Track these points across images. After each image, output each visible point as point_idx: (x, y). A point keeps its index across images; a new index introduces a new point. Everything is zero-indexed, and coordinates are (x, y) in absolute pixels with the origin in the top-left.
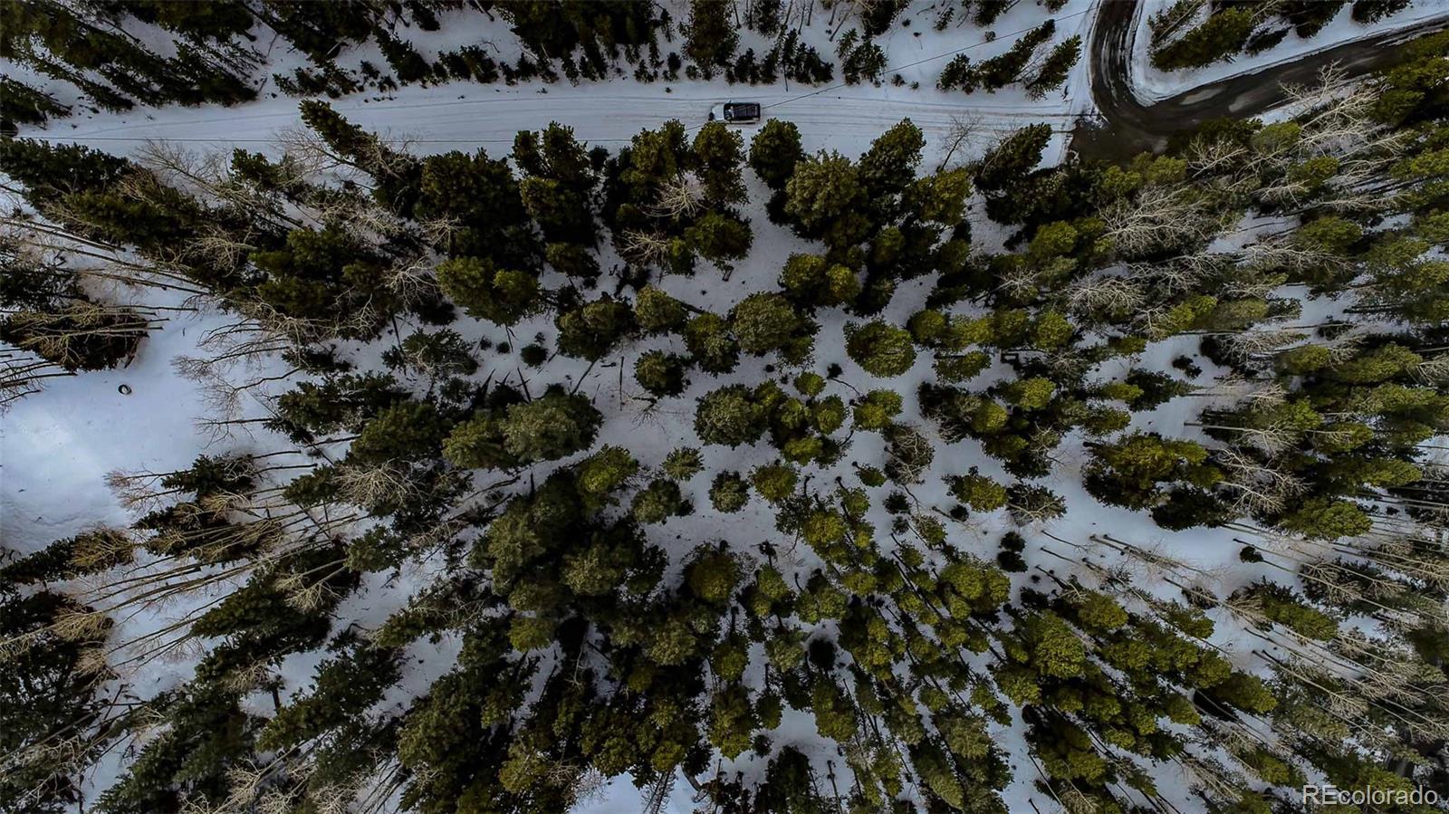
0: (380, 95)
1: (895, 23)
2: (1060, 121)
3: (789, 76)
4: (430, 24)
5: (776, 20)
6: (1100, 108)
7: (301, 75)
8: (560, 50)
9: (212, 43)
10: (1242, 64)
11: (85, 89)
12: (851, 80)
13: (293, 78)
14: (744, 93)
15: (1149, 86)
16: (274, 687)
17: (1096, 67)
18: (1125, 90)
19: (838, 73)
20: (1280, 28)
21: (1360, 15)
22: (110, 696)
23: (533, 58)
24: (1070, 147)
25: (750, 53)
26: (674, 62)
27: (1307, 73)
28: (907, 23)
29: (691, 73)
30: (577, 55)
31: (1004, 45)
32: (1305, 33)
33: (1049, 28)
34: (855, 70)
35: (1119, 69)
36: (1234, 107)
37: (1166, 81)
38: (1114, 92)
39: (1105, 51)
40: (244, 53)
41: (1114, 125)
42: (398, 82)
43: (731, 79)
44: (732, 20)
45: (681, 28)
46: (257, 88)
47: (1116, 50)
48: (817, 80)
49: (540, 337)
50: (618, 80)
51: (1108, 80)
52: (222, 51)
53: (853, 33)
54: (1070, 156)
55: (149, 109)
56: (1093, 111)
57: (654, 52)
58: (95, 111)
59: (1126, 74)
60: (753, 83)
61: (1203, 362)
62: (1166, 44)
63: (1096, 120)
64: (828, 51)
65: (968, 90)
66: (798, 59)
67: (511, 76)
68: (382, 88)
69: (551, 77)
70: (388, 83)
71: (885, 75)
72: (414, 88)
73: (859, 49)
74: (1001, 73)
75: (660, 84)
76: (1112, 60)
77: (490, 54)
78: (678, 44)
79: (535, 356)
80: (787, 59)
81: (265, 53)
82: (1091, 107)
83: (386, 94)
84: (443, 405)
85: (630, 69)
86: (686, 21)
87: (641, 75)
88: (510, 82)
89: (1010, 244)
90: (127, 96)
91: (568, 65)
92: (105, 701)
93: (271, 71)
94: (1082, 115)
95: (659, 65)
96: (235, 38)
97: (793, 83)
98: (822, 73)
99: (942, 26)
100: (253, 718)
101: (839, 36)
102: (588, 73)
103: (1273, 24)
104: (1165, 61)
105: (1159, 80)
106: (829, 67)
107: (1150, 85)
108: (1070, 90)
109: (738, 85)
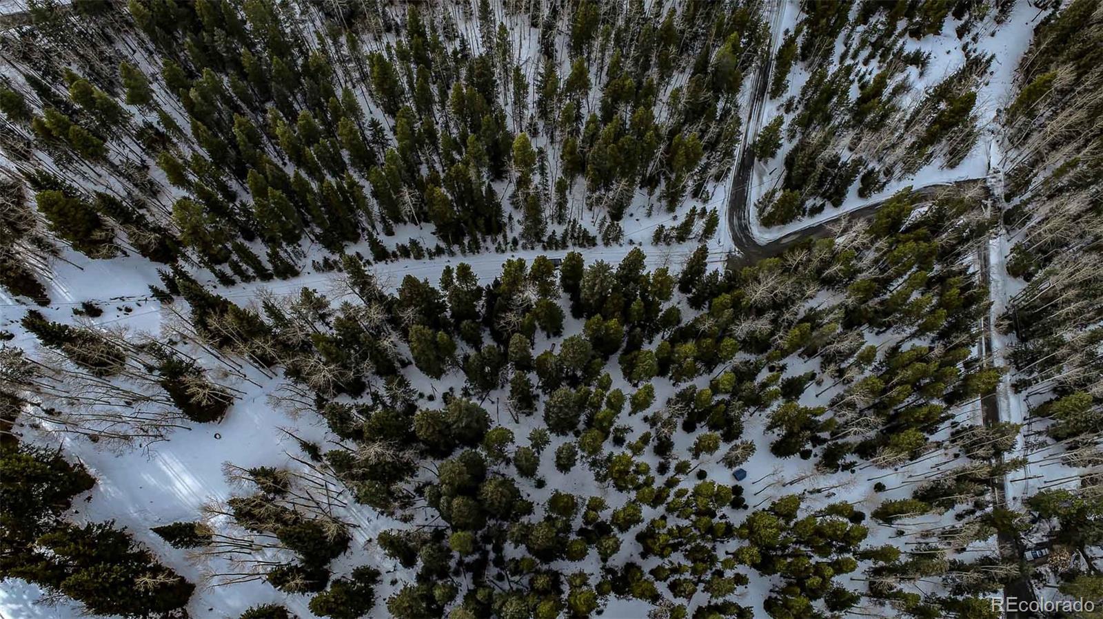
1: (626, 216)
2: (719, 256)
3: (574, 243)
4: (391, 232)
5: (565, 216)
6: (738, 248)
7: (326, 260)
8: (458, 241)
10: (808, 222)
12: (606, 244)
13: (321, 263)
14: (552, 254)
15: (761, 235)
17: (732, 229)
18: (750, 239)
19: (599, 240)
20: (822, 203)
21: (861, 194)
23: (443, 245)
24: (727, 268)
26: (515, 242)
28: (631, 215)
29: (524, 247)
30: (466, 241)
31: (680, 219)
32: (835, 205)
34: (609, 239)
35: (744, 229)
37: (770, 232)
38: (744, 240)
39: (735, 221)
41: (747, 255)
42: (373, 262)
43: (544, 247)
44: (544, 217)
45: (519, 221)
46: (301, 269)
47: (741, 220)
48: (589, 245)
49: (451, 389)
50: (487, 253)
51: (740, 234)
53: (605, 218)
54: (727, 272)
56: (735, 250)
57: (505, 237)
59: (748, 230)
60: (556, 249)
62: (766, 214)
63: (738, 253)
64: (593, 231)
65: (668, 244)
66: (579, 237)
67: (431, 255)
69: (453, 253)
70: (368, 263)
71: (623, 239)
72: (382, 264)
73: (609, 226)
74: (683, 233)
76: (740, 225)
77: (422, 243)
78: (517, 231)
80: (573, 235)
81: (306, 251)
82: (733, 248)
85: (493, 247)
86: (521, 218)
87: (499, 249)
88: (431, 258)
90: (235, 277)
91: (462, 247)
93: (309, 260)
94: (730, 252)
95: (507, 244)
97: (577, 246)
98: (592, 242)
99: (649, 215)
101: (598, 222)
102: (472, 251)
104: (767, 222)
105: (766, 232)
106: (594, 238)
107: (763, 236)
108: (721, 240)
109: (548, 250)
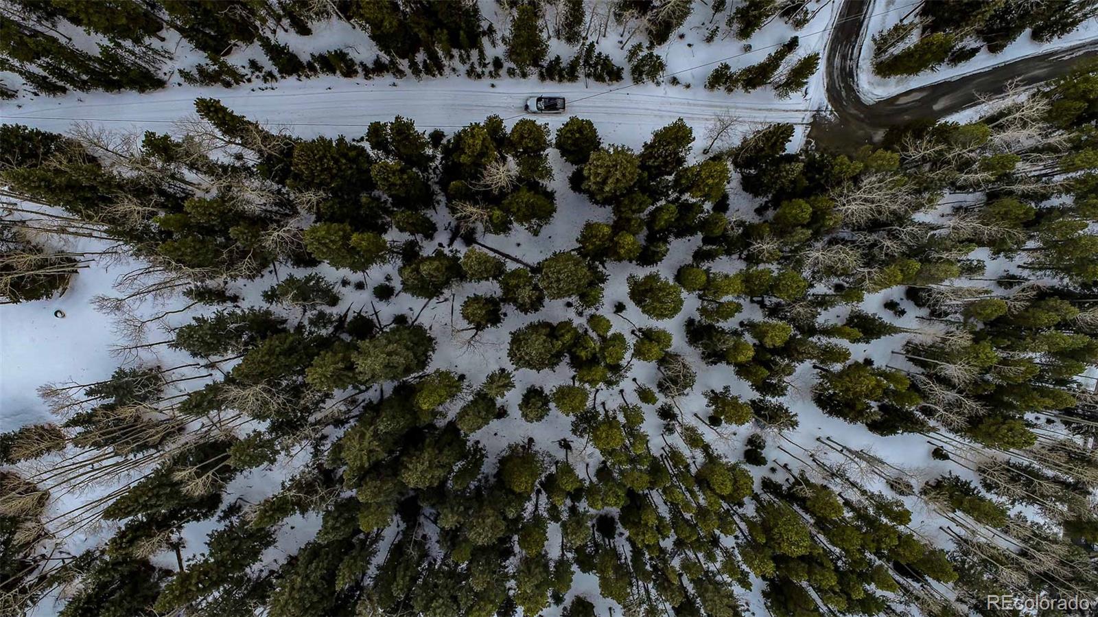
0: (264, 86)
1: (673, 36)
2: (801, 115)
3: (588, 76)
4: (304, 31)
5: (578, 34)
6: (832, 106)
7: (201, 70)
8: (408, 53)
9: (128, 44)
10: (945, 73)
11: (27, 78)
12: (637, 80)
13: (195, 72)
14: (551, 89)
15: (871, 89)
16: (176, 547)
17: (830, 74)
18: (851, 90)
19: (626, 74)
20: (974, 45)
21: (1037, 36)
22: (47, 552)
23: (385, 59)
24: (808, 136)
25: (558, 58)
26: (498, 63)
27: (995, 82)
28: (682, 36)
29: (511, 73)
30: (420, 57)
31: (758, 57)
32: (994, 49)
33: (793, 44)
34: (641, 74)
35: (848, 75)
36: (936, 107)
37: (885, 85)
38: (843, 93)
39: (837, 61)
40: (155, 52)
41: (844, 118)
42: (278, 76)
43: (542, 77)
44: (544, 35)
45: (503, 39)
46: (166, 78)
47: (846, 60)
48: (611, 80)
49: (388, 278)
50: (453, 76)
51: (839, 84)
52: (137, 50)
53: (640, 46)
54: (808, 143)
55: (79, 93)
56: (827, 108)
57: (482, 55)
58: (36, 94)
59: (853, 79)
60: (560, 81)
61: (907, 305)
62: (885, 56)
63: (829, 115)
64: (618, 57)
65: (730, 90)
66: (596, 64)
67: (368, 73)
68: (265, 80)
69: (400, 73)
70: (269, 76)
71: (662, 76)
72: (291, 80)
73: (644, 57)
74: (756, 77)
75: (487, 81)
76: (843, 69)
77: (352, 55)
78: (500, 50)
79: (384, 293)
80: (586, 62)
81: (173, 51)
82: (825, 104)
83: (268, 85)
84: (311, 333)
85: (463, 68)
86: (507, 34)
87: (471, 73)
88: (367, 77)
89: (760, 211)
90: (61, 84)
91: (413, 65)
92: (43, 556)
93: (178, 65)
94: (818, 111)
95: (485, 66)
96: (147, 41)
97: (591, 81)
98: (614, 75)
99: (709, 39)
100: (160, 569)
101: (628, 46)
102: (429, 71)
103: (971, 43)
104: (885, 69)
105: (879, 85)
106: (620, 70)
108: (808, 91)
109: (548, 82)
